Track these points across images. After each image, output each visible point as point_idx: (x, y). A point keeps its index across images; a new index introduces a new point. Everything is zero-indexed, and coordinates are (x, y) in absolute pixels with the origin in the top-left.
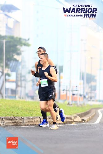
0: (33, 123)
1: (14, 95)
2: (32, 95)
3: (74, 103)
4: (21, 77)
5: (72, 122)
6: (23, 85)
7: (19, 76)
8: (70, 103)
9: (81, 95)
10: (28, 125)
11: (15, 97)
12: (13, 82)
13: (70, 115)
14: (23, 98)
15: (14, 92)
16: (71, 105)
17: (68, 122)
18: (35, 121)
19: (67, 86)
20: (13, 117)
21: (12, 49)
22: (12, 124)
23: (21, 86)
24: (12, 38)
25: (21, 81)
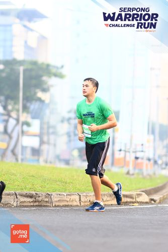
0: (66, 204)
1: (36, 158)
2: (67, 157)
3: (137, 171)
4: (49, 128)
5: (133, 203)
6: (52, 141)
7: (45, 126)
8: (131, 172)
9: (149, 160)
10: (58, 206)
11: (38, 160)
12: (35, 136)
13: (129, 191)
14: (51, 163)
15: (36, 152)
16: (133, 174)
17: (127, 202)
18: (71, 200)
19: (126, 144)
20: (34, 193)
21: (34, 82)
22: (32, 204)
23: (48, 143)
24: (35, 63)
25: (48, 134)
